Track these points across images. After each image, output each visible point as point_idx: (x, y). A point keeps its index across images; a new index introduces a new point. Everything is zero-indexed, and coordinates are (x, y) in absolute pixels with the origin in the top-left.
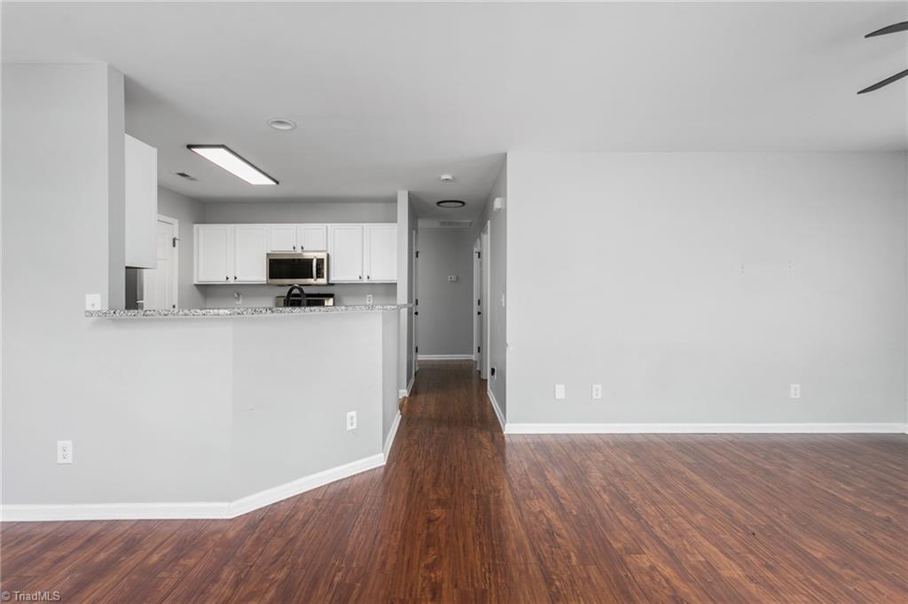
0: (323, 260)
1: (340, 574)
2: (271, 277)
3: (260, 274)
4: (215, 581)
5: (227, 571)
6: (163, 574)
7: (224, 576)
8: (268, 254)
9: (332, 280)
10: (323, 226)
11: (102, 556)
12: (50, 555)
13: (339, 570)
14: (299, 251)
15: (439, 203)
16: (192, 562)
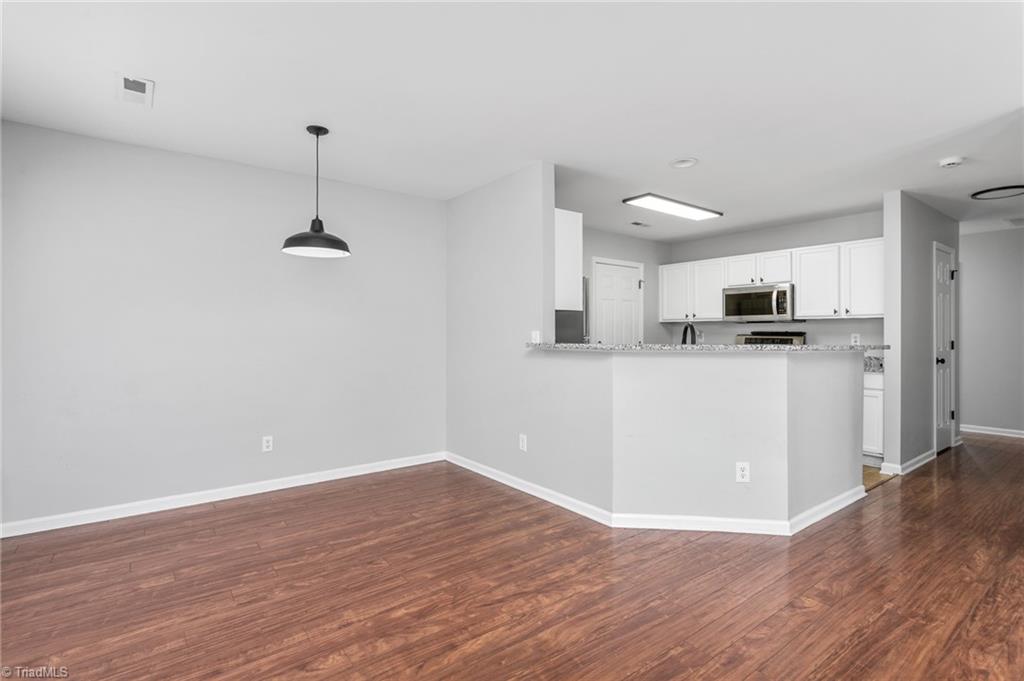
0: (784, 293)
1: (659, 602)
2: (727, 315)
3: (716, 310)
4: (572, 561)
5: (584, 558)
6: (548, 544)
7: (578, 562)
8: (724, 290)
9: (799, 315)
10: (786, 252)
11: (526, 518)
12: (504, 507)
13: (661, 598)
14: (758, 283)
15: (974, 195)
16: (567, 544)
